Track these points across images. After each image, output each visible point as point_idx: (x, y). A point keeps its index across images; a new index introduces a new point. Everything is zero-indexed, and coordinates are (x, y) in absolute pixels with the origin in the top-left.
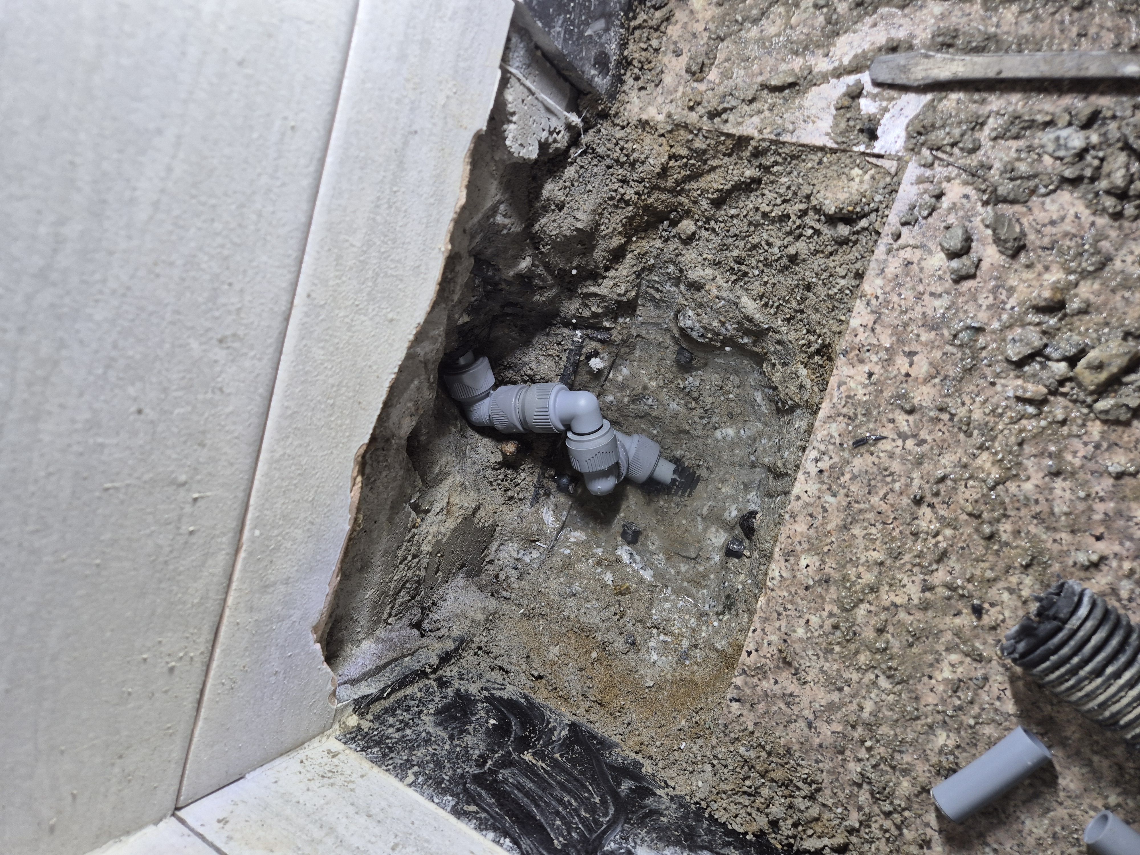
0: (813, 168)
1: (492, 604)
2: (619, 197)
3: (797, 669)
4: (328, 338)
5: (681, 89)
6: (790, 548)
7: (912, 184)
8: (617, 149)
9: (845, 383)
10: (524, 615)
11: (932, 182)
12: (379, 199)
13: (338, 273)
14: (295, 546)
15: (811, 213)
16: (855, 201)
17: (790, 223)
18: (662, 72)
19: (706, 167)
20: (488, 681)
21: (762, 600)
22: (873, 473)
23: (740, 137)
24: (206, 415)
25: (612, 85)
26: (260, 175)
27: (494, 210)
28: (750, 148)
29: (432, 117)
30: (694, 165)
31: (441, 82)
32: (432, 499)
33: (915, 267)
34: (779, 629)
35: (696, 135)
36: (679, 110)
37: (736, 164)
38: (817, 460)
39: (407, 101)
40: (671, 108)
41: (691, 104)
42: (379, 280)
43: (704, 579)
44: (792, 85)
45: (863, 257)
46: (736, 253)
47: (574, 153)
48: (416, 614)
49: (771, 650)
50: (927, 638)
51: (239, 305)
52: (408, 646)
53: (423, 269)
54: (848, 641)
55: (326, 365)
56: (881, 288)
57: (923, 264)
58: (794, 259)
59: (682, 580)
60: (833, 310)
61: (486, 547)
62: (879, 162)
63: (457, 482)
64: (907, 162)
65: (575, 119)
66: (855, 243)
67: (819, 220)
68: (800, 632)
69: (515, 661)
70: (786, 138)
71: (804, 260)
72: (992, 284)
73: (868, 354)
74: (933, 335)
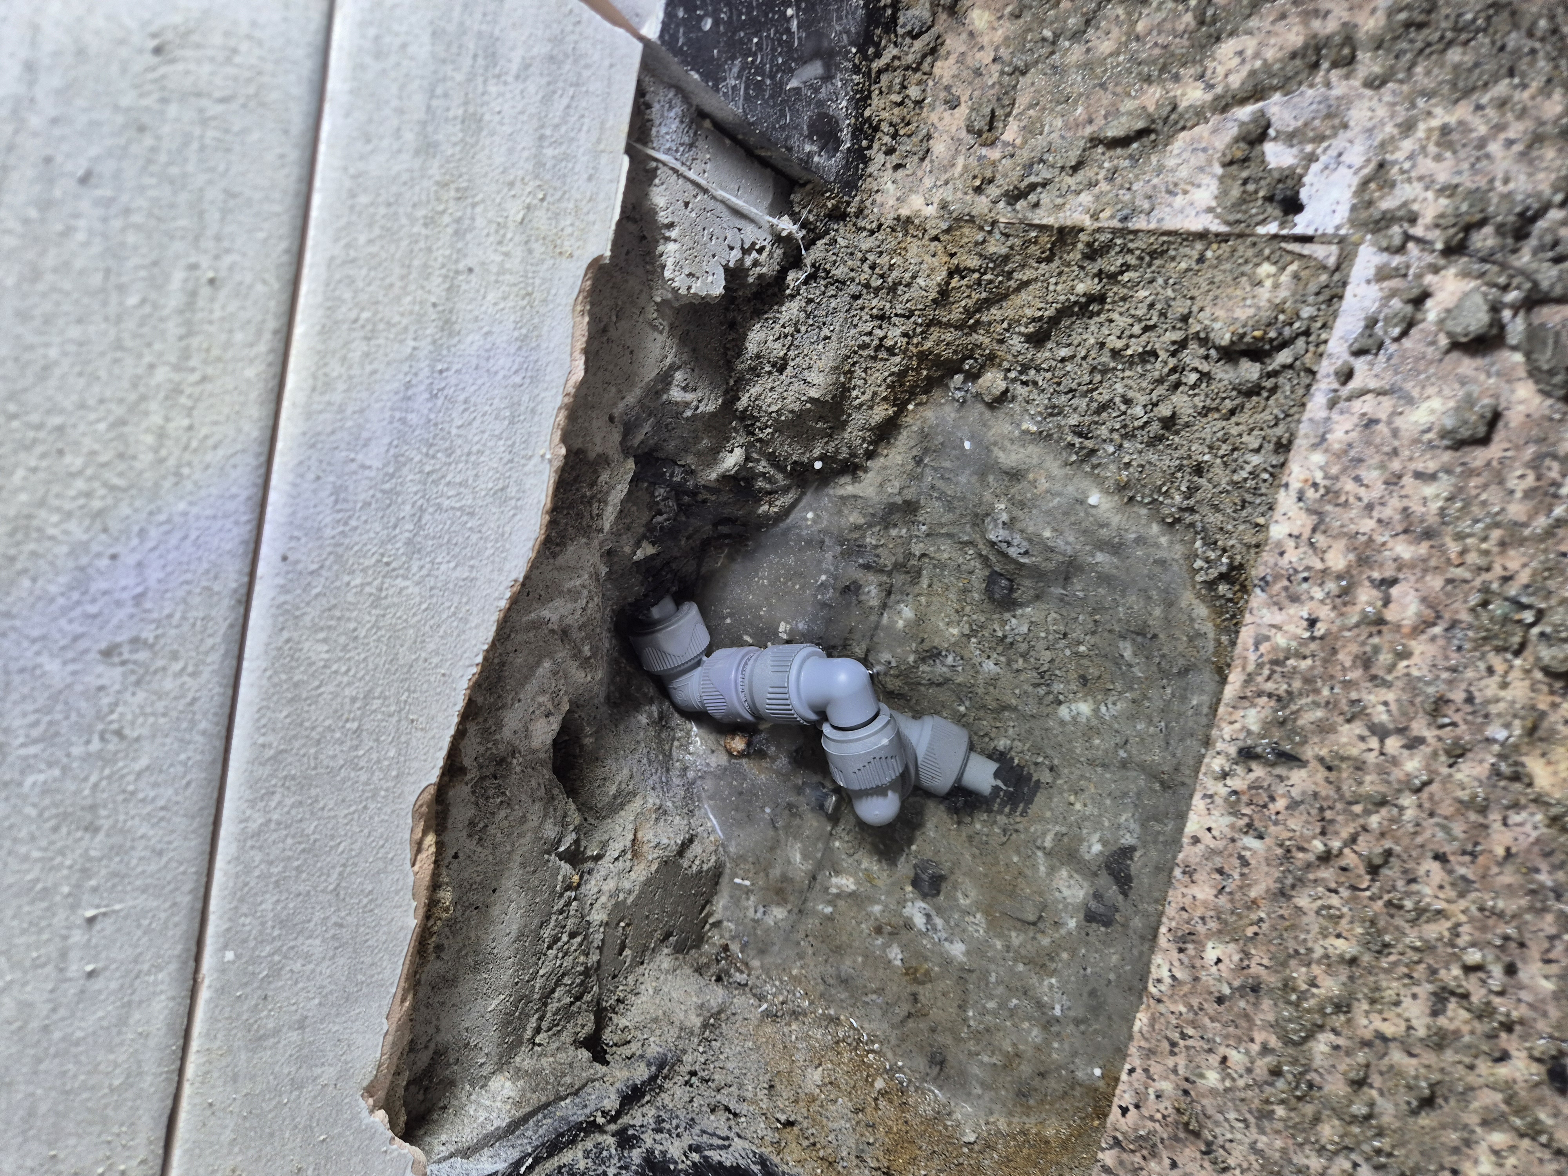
0: (1187, 270)
1: (716, 995)
2: (876, 342)
3: (1209, 1144)
5: (960, 161)
6: (1186, 928)
7: (1368, 282)
8: (866, 267)
9: (1267, 638)
10: (767, 1014)
11: (1405, 276)
12: (408, 385)
13: (339, 516)
14: (310, 967)
15: (1193, 346)
16: (1264, 321)
17: (1158, 365)
18: (929, 137)
19: (1013, 284)
20: (704, 1132)
21: (1141, 1020)
22: (1327, 798)
23: (1061, 230)
24: (93, 779)
25: (847, 167)
26: (152, 367)
27: (665, 379)
28: (1080, 246)
29: (500, 243)
30: (991, 282)
31: (511, 184)
32: (606, 837)
33: (1382, 429)
34: (1175, 1071)
35: (990, 233)
36: (959, 194)
37: (1060, 274)
38: (1224, 775)
39: (445, 219)
40: (946, 193)
41: (977, 183)
42: (427, 518)
44: (1143, 134)
45: (1287, 416)
46: (1074, 420)
47: (794, 279)
48: (586, 1023)
49: (1161, 1107)
50: (1446, 1099)
51: (139, 590)
52: (568, 1080)
53: (512, 491)
54: (1299, 1099)
56: (1321, 468)
57: (1398, 421)
58: (1169, 423)
60: (1243, 507)
61: (708, 902)
62: (1306, 249)
63: (649, 805)
64: (1356, 245)
65: (786, 225)
66: (1273, 390)
67: (1207, 357)
68: (1213, 1078)
69: (749, 1095)
70: (1139, 223)
71: (1187, 425)
72: (1530, 451)
73: (1305, 586)
74: (1423, 549)
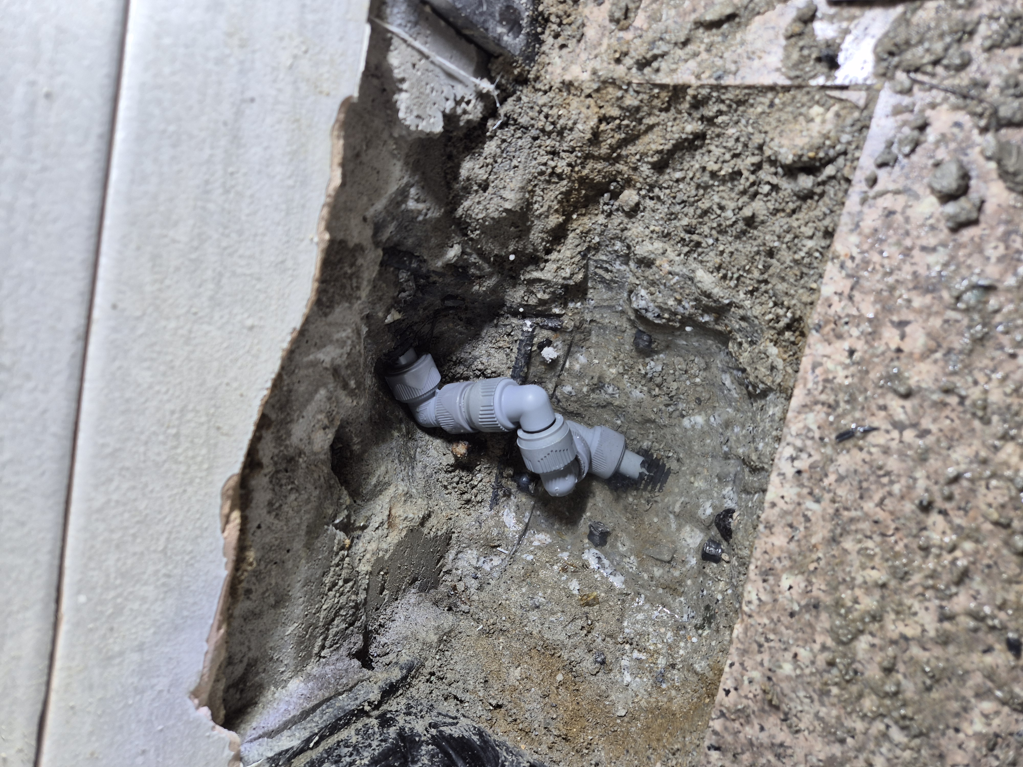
0: (763, 113)
1: (448, 620)
2: (550, 170)
3: (786, 714)
4: (155, 355)
5: (605, 42)
6: (768, 566)
7: (887, 116)
8: (542, 117)
9: (821, 364)
10: (482, 631)
11: (912, 111)
12: (207, 182)
13: (157, 276)
15: (766, 166)
16: (816, 145)
17: (742, 181)
18: (583, 25)
19: (643, 127)
20: (439, 714)
21: (738, 629)
22: (864, 473)
23: (675, 87)
25: (527, 45)
27: (403, 193)
28: (688, 98)
29: (275, 81)
30: (627, 126)
31: (281, 39)
32: (369, 513)
33: (899, 218)
34: (762, 664)
35: (626, 91)
36: (605, 64)
37: (675, 119)
38: (793, 459)
39: (232, 61)
40: (597, 64)
41: (617, 55)
42: (224, 281)
43: (680, 585)
44: (731, 17)
45: (832, 212)
46: (685, 221)
47: (492, 125)
48: (357, 641)
49: (753, 689)
50: (950, 680)
52: (344, 681)
54: (848, 681)
55: (157, 388)
56: (858, 246)
57: (909, 212)
58: (750, 222)
59: (657, 586)
60: (802, 277)
61: (442, 557)
62: (844, 95)
63: (400, 492)
64: (878, 91)
65: (486, 86)
66: (822, 195)
67: (776, 174)
68: (787, 668)
69: (471, 688)
70: (728, 81)
71: (763, 222)
72: (1001, 229)
73: (846, 327)
74: (928, 299)
